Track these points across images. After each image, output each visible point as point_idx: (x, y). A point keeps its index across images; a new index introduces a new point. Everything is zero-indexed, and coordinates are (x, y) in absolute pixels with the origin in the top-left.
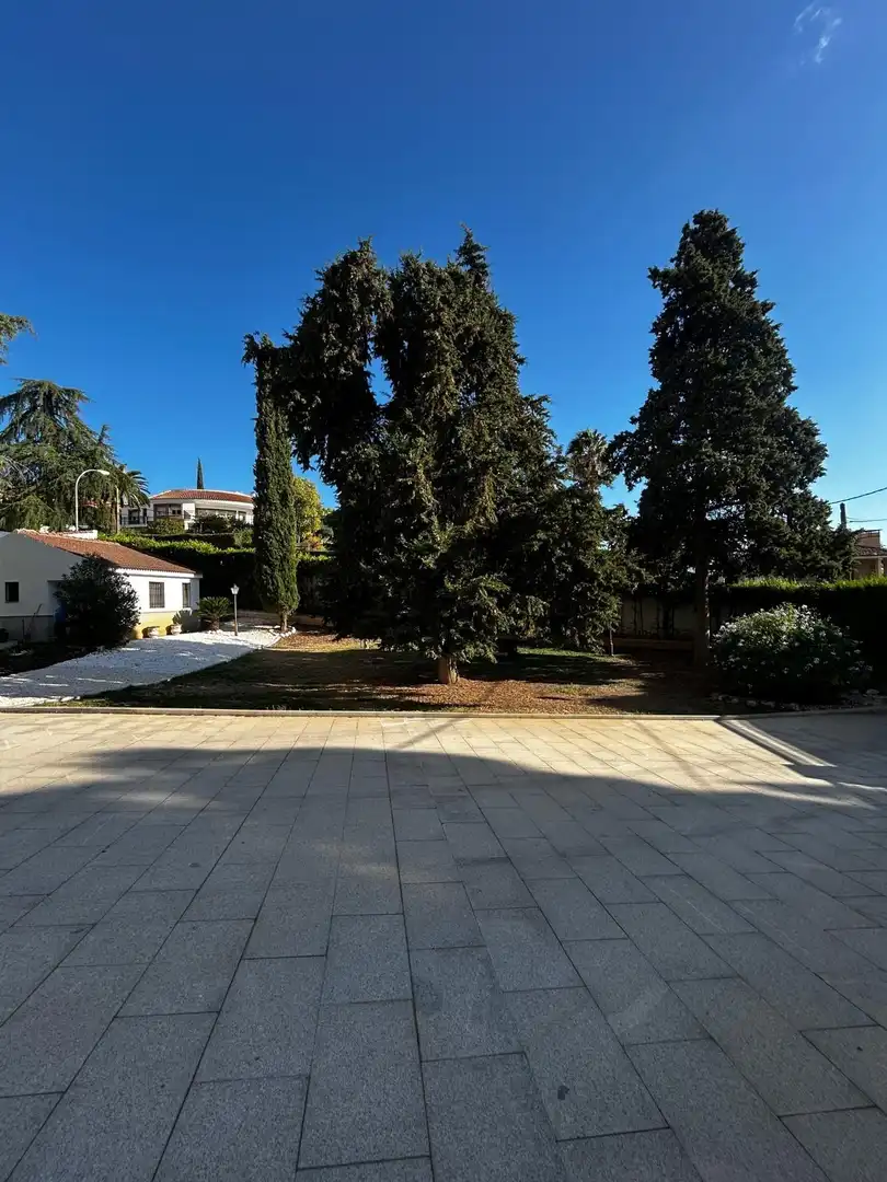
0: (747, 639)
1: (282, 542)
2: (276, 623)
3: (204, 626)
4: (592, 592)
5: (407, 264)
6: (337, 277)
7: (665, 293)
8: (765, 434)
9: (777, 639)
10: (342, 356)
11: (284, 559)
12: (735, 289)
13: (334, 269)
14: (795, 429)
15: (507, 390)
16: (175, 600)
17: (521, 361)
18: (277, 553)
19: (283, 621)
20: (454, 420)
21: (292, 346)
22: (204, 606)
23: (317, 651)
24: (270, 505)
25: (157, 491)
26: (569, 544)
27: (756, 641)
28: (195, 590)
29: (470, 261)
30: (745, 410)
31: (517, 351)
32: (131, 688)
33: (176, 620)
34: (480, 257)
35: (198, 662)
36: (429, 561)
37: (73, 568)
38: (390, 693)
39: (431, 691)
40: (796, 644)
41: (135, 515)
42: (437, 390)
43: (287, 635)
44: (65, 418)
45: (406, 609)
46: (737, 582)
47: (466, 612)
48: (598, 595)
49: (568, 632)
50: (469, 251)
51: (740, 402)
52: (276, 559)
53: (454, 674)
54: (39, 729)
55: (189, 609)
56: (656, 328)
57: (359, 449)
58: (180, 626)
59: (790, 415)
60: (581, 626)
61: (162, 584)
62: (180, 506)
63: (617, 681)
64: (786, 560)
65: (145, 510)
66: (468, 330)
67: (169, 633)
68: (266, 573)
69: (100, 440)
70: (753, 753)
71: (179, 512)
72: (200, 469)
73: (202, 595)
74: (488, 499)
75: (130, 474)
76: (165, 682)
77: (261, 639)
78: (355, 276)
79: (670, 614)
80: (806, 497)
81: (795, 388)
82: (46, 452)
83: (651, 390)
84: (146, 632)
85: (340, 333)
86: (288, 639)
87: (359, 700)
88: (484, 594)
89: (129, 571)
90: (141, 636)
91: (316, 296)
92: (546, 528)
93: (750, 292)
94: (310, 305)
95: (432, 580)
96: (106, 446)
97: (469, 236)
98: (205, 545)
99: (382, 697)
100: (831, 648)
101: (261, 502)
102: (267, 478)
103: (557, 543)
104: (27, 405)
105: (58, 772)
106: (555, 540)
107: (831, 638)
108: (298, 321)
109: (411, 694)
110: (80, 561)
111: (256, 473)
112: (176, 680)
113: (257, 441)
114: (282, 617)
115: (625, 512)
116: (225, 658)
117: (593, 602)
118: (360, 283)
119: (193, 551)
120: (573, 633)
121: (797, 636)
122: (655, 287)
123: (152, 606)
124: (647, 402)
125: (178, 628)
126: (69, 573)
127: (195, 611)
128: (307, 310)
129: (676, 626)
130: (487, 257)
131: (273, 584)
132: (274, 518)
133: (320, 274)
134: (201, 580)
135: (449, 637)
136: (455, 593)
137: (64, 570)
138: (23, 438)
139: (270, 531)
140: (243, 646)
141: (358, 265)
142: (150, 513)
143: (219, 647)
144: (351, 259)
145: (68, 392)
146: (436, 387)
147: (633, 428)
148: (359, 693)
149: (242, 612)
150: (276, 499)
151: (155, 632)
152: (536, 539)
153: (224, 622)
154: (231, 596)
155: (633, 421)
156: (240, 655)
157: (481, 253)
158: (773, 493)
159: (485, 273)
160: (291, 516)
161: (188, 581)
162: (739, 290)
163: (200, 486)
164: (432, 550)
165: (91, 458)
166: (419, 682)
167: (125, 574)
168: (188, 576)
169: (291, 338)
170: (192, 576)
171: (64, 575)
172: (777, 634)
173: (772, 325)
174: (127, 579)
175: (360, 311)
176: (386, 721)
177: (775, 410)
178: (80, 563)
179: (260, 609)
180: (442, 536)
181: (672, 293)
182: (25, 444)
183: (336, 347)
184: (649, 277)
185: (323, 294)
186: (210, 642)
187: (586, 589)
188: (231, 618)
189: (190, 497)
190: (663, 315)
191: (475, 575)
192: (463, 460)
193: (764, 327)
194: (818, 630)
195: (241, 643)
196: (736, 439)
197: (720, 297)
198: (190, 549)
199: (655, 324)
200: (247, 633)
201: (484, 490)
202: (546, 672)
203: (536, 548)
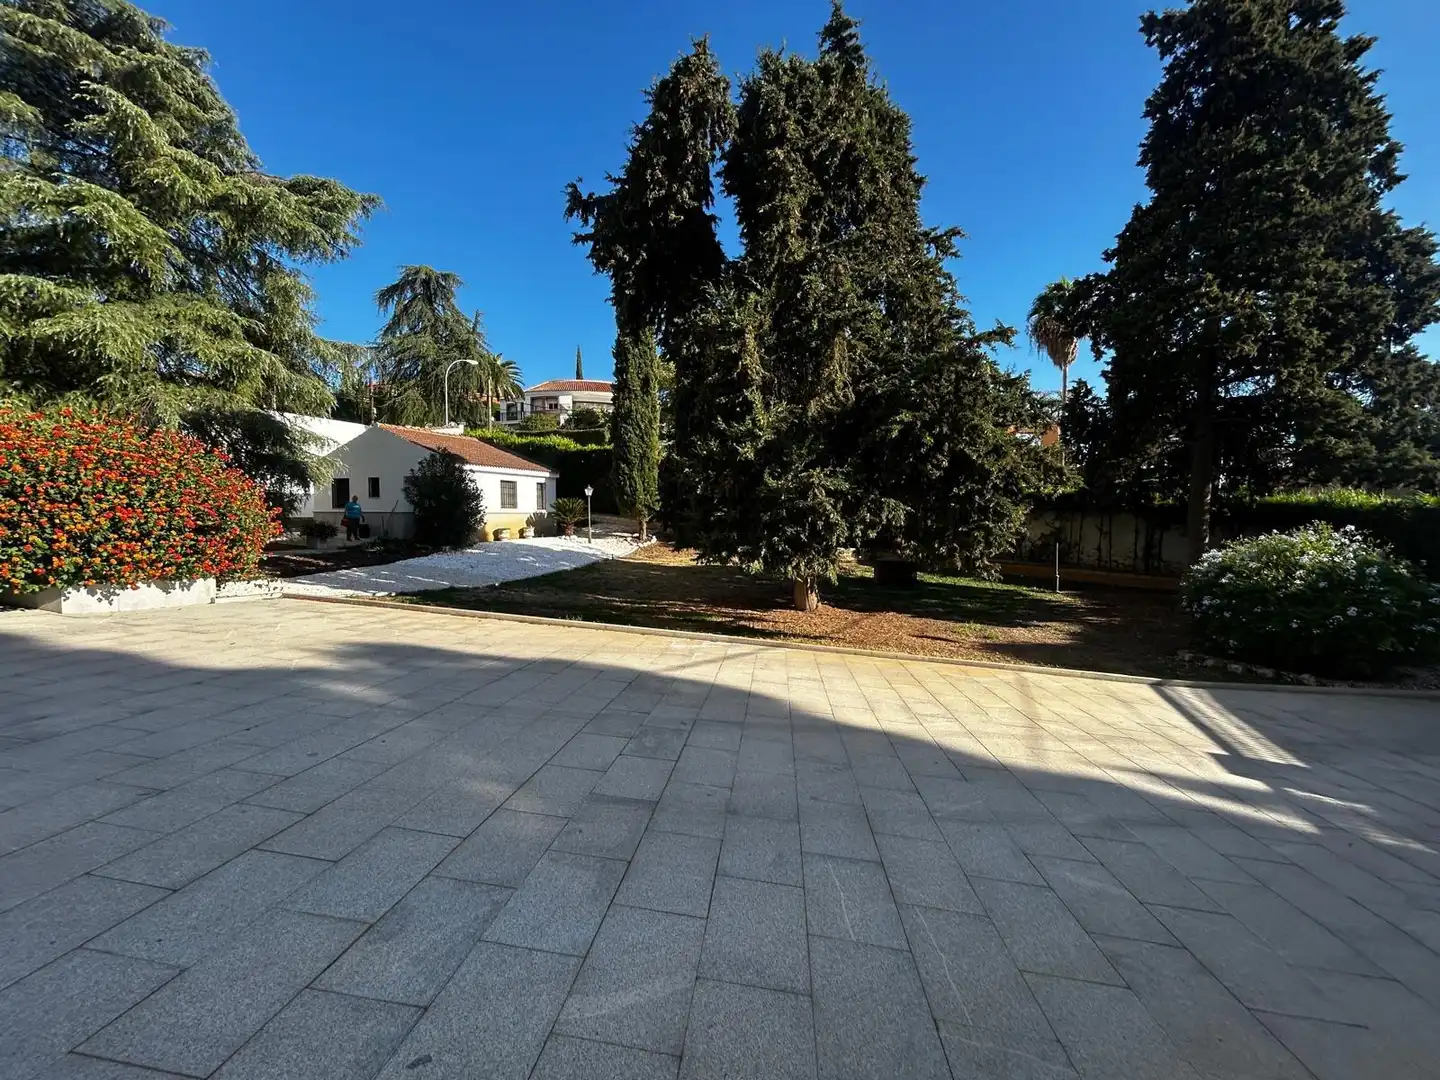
0: (1238, 574)
1: (642, 438)
2: (635, 531)
3: (559, 531)
4: (982, 496)
5: (766, 67)
6: (667, 95)
7: (1166, 49)
8: (1325, 256)
9: (1290, 574)
10: (670, 197)
11: (644, 456)
12: (1301, 26)
13: (664, 84)
14: (1388, 244)
15: (897, 224)
16: (529, 500)
17: (919, 182)
18: (636, 450)
19: (642, 529)
20: (802, 267)
21: (618, 191)
22: (558, 507)
23: (672, 564)
24: (629, 393)
25: (533, 383)
26: (945, 429)
27: (1249, 577)
28: (552, 489)
29: (839, 44)
30: (1293, 221)
31: (914, 168)
32: (452, 589)
33: (529, 523)
34: (851, 37)
35: (537, 568)
36: (747, 451)
37: (420, 463)
38: (726, 615)
39: (780, 618)
40: (1322, 584)
41: (513, 410)
42: (777, 228)
43: (646, 545)
44: (442, 306)
45: (721, 510)
46: (1270, 495)
47: (798, 517)
48: (990, 501)
49: (943, 550)
50: (836, 32)
51: (1285, 207)
52: (635, 456)
53: (813, 598)
54: (321, 617)
55: (544, 511)
56: (1155, 108)
57: (696, 315)
58: (532, 529)
59: (1381, 224)
60: (967, 544)
61: (514, 483)
62: (556, 398)
63: (1041, 624)
64: (1346, 458)
65: (522, 404)
66: (834, 144)
67: (522, 536)
68: (623, 471)
69: (475, 325)
70: (1174, 733)
71: (556, 406)
72: (579, 357)
73: (559, 495)
74: (838, 371)
75: (503, 365)
76: (493, 587)
77: (615, 547)
78: (686, 91)
79: (1157, 536)
80: (1407, 358)
81: (1400, 179)
82: (426, 343)
83: (1138, 208)
84: (497, 534)
85: (667, 169)
86: (645, 549)
87: (684, 620)
88: (822, 495)
89: (474, 468)
90: (491, 537)
91: (646, 123)
92: (914, 407)
93: (1328, 28)
94: (639, 137)
95: (750, 473)
96: (479, 335)
97: (838, 9)
98: (566, 441)
99: (714, 619)
100: (1384, 592)
101: (621, 389)
102: (627, 360)
103: (928, 426)
104: (409, 294)
105: (290, 655)
106: (924, 423)
107: (1387, 578)
108: (626, 159)
109: (751, 619)
110: (427, 454)
111: (617, 355)
112: (505, 585)
113: (617, 317)
114: (641, 523)
115: (1089, 392)
116: (567, 566)
117: (983, 511)
118: (693, 98)
119: (551, 448)
120: (951, 552)
121: (1328, 573)
122: (1150, 44)
123: (503, 505)
124: (1129, 227)
125: (531, 532)
126: (417, 467)
127: (549, 514)
128: (636, 144)
129: (1165, 556)
130: (860, 35)
131: (631, 486)
132: (634, 408)
133: (649, 94)
134: (557, 479)
135: (771, 547)
136: (778, 491)
137: (412, 464)
138: (406, 330)
139: (629, 424)
140: (594, 555)
141: (692, 74)
142: (527, 408)
143: (567, 555)
144: (685, 69)
145: (445, 277)
146: (777, 223)
147: (1107, 268)
148: (693, 613)
149: (597, 517)
150: (636, 385)
151: (505, 535)
152: (896, 422)
153: (580, 527)
154: (585, 497)
155: (1108, 257)
156: (586, 562)
157: (852, 31)
158: (1331, 352)
159: (860, 60)
160: (654, 406)
161: (543, 481)
162: (1307, 27)
163: (579, 376)
164: (752, 436)
165: (464, 348)
166: (767, 606)
167: (471, 471)
168: (543, 475)
169: (617, 181)
170: (547, 475)
171: (412, 470)
172: (1291, 567)
173: (1361, 75)
174: (474, 476)
175: (693, 136)
176: (678, 643)
177: (1346, 215)
178: (428, 457)
179: (616, 513)
180: (767, 417)
181: (1180, 50)
182: (407, 336)
183: (662, 186)
184: (1142, 30)
185: (653, 120)
186: (559, 549)
187: (970, 494)
188: (584, 524)
189: (567, 388)
190: (1163, 86)
191: (806, 469)
192: (807, 320)
193: (1347, 81)
194: (1364, 564)
195: (591, 552)
196: (1267, 269)
197: (1262, 42)
198: (550, 446)
199: (1149, 103)
200: (602, 540)
201: (832, 358)
202: (943, 606)
203: (895, 434)
